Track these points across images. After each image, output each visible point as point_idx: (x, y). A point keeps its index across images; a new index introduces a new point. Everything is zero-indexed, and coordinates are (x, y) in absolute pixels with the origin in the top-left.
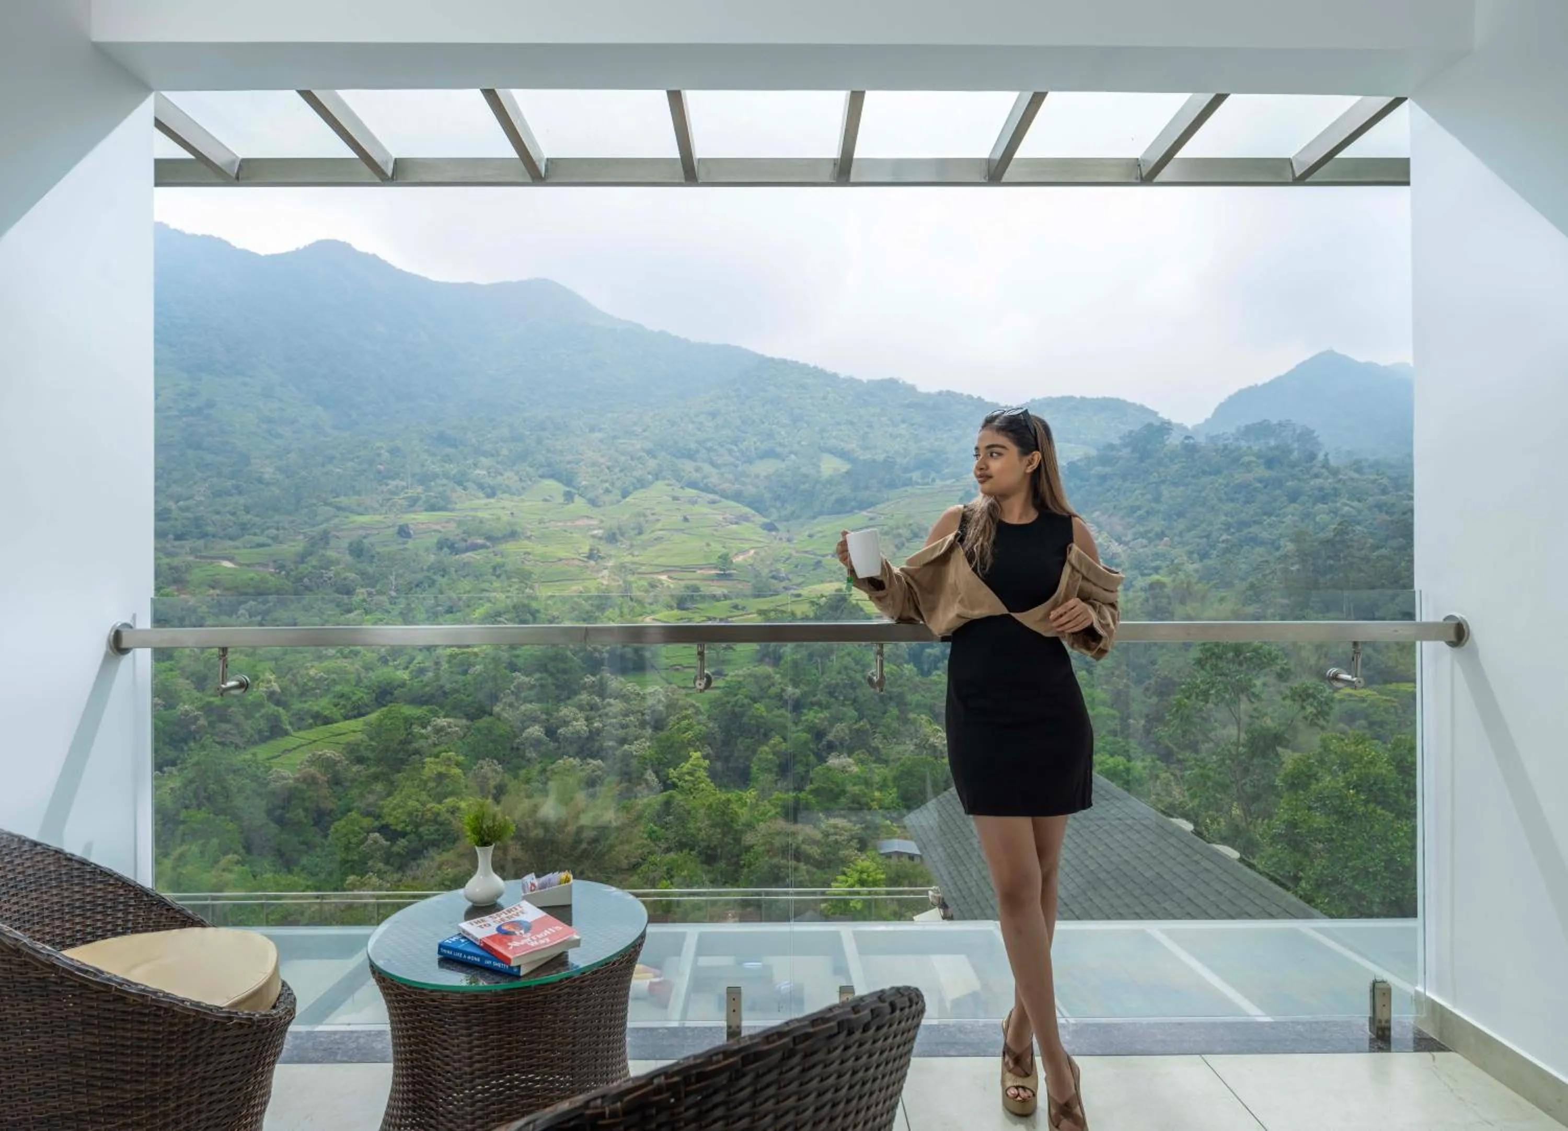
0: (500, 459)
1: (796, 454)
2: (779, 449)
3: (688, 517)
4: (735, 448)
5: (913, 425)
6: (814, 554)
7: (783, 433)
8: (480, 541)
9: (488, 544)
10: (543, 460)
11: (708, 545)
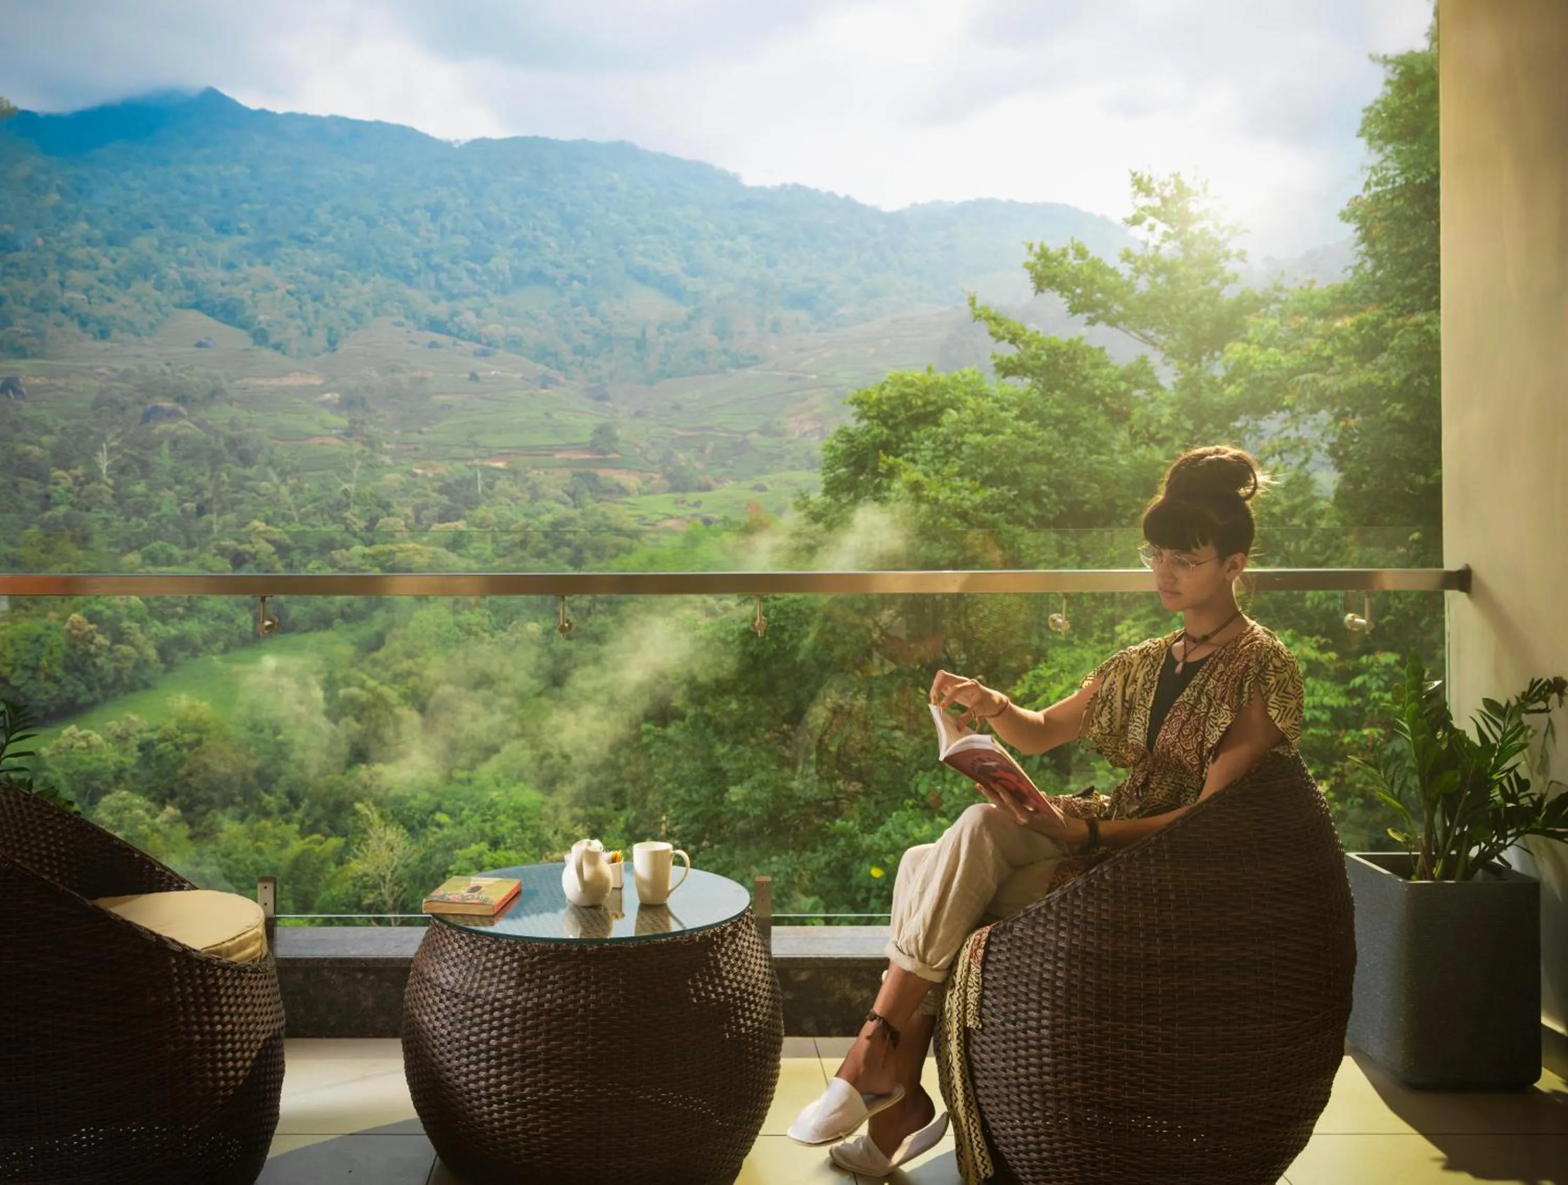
0: (100, 273)
1: (582, 280)
2: (550, 271)
3: (479, 374)
4: (479, 268)
5: (758, 237)
6: (726, 431)
7: (553, 244)
8: (168, 405)
9: (182, 409)
10: (178, 277)
11: (548, 415)
